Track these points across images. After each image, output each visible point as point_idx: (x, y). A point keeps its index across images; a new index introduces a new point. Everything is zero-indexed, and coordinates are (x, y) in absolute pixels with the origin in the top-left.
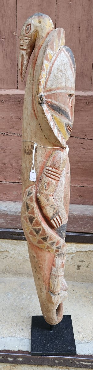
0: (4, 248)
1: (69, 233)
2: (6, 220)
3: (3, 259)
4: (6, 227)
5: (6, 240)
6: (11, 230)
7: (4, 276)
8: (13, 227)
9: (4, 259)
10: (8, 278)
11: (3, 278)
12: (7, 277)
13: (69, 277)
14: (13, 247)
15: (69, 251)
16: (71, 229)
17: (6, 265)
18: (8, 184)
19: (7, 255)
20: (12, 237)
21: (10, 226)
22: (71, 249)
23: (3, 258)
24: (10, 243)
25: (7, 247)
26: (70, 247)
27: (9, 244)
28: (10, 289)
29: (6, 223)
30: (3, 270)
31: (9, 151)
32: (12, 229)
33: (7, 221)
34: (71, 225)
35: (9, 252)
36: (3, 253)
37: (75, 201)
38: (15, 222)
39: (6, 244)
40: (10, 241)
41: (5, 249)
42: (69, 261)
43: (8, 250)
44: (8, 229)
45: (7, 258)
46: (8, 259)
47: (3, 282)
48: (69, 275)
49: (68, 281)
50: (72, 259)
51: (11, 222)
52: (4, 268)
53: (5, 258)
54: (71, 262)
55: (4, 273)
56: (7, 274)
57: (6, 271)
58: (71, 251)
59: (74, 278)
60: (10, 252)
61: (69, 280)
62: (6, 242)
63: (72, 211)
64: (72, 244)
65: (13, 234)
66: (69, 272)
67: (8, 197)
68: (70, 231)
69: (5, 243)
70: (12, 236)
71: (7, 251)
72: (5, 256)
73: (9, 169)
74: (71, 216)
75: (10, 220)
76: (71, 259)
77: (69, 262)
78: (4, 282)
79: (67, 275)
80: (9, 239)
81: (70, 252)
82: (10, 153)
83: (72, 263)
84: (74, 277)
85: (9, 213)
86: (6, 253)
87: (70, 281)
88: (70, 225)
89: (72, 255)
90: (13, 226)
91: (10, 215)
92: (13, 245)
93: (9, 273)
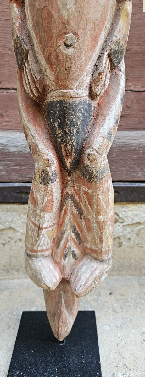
0: (5, 223)
1: (134, 183)
2: (6, 165)
3: (4, 244)
4: (6, 179)
5: (9, 206)
6: (17, 184)
7: (7, 277)
8: (20, 179)
9: (6, 245)
10: (16, 281)
11: (7, 281)
12: (14, 279)
13: (131, 270)
14: (22, 220)
15: (133, 219)
16: (138, 177)
17: (11, 256)
18: (5, 93)
19: (11, 236)
20: (21, 198)
21: (14, 177)
22: (137, 215)
23: (3, 242)
24: (18, 212)
25: (10, 219)
26: (135, 212)
27: (14, 214)
28: (21, 302)
29: (7, 171)
30: (4, 266)
31: (4, 16)
32: (19, 182)
33: (8, 166)
34: (139, 166)
35: (15, 230)
36: (3, 232)
37: (140, 123)
38: (24, 167)
39: (9, 213)
40: (15, 206)
41: (7, 225)
42: (132, 238)
43: (13, 225)
44: (11, 184)
45: (13, 242)
46: (13, 244)
47: (7, 288)
48: (131, 266)
49: (130, 277)
50: (137, 234)
51: (17, 168)
52: (6, 263)
53: (9, 242)
54: (136, 241)
55: (8, 272)
56: (13, 274)
57: (12, 266)
58: (137, 220)
59: (141, 270)
60: (17, 230)
61: (131, 275)
62: (8, 210)
63: (140, 138)
64: (139, 205)
65: (22, 192)
66: (131, 261)
67: (7, 121)
68: (135, 179)
69: (5, 211)
70: (19, 195)
71: (10, 228)
72: (8, 239)
73: (7, 59)
74: (139, 147)
75: (13, 163)
76: (135, 235)
77: (132, 242)
78: (9, 289)
79: (127, 266)
80: (13, 203)
81: (134, 222)
82: (6, 20)
83: (137, 243)
84: (140, 268)
85: (12, 149)
86: (10, 233)
87: (134, 277)
88: (137, 168)
89: (138, 228)
90: (22, 176)
91: (14, 152)
92: (22, 215)
93: (18, 270)
